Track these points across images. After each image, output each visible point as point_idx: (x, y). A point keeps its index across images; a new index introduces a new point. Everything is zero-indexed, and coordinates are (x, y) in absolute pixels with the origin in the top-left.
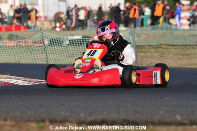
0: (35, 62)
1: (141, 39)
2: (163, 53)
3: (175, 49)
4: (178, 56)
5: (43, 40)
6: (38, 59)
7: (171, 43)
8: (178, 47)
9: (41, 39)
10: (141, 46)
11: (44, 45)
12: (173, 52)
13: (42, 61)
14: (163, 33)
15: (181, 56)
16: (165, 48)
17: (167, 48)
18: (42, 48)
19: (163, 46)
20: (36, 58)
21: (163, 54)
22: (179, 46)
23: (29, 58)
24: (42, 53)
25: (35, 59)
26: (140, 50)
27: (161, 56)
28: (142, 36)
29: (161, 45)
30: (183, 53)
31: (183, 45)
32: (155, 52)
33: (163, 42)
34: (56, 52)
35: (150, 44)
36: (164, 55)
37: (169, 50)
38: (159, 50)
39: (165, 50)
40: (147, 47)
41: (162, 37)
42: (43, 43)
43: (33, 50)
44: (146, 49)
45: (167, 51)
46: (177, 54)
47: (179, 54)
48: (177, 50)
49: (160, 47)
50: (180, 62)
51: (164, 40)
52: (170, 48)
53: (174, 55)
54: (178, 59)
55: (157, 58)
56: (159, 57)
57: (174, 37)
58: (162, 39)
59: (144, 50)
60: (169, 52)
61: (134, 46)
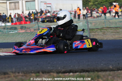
1: (93, 25)
3: (111, 29)
4: (113, 33)
7: (109, 26)
9: (38, 28)
10: (93, 29)
12: (110, 31)
14: (104, 21)
15: (114, 33)
16: (105, 29)
17: (107, 29)
19: (104, 28)
21: (105, 33)
22: (113, 28)
26: (92, 31)
29: (103, 27)
31: (115, 27)
32: (100, 32)
33: (104, 26)
35: (97, 28)
37: (108, 30)
38: (102, 30)
39: (106, 30)
40: (95, 29)
41: (104, 23)
44: (95, 30)
45: (106, 31)
46: (112, 32)
47: (113, 32)
48: (112, 30)
50: (114, 37)
51: (105, 25)
52: (108, 29)
53: (111, 33)
54: (113, 35)
55: (101, 35)
56: (102, 34)
57: (110, 23)
58: (104, 25)
59: (94, 31)
60: (108, 31)
61: (88, 29)
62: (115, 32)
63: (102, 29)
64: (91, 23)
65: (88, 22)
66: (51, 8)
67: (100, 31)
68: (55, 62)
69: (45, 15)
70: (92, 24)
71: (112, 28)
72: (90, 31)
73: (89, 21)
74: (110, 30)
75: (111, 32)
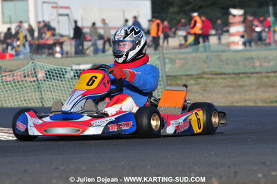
0: (25, 105)
1: (177, 65)
2: (206, 85)
3: (224, 79)
4: (228, 89)
5: (35, 73)
6: (29, 100)
7: (218, 70)
8: (227, 76)
9: (33, 72)
10: (175, 76)
11: (38, 80)
12: (220, 83)
13: (34, 102)
14: (207, 57)
15: (231, 89)
16: (208, 78)
17: (212, 78)
18: (34, 83)
19: (205, 76)
20: (26, 98)
21: (206, 87)
22: (229, 74)
23: (20, 98)
24: (35, 91)
25: (25, 100)
26: (174, 82)
27: (204, 90)
28: (178, 61)
29: (204, 73)
30: (234, 84)
31: (234, 74)
32: (195, 85)
33: (206, 70)
34: (54, 89)
35: (188, 73)
36: (208, 88)
37: (214, 81)
38: (201, 80)
39: (209, 81)
40: (183, 77)
41: (205, 62)
42: (36, 76)
43: (22, 88)
44: (182, 80)
45: (211, 82)
46: (225, 87)
47: (228, 86)
48: (225, 81)
49: (202, 77)
50: (230, 98)
51: (209, 67)
52: (215, 78)
53: (222, 87)
54: (228, 93)
55: (198, 92)
56: (200, 91)
57: (222, 61)
58: (206, 65)
59: (179, 82)
60: (215, 83)
61: (164, 77)
62: (232, 86)
63: (200, 76)
64: (172, 61)
65: (164, 58)
66: (69, 19)
67: (195, 82)
68: (72, 167)
69: (52, 38)
70: (175, 63)
71: (225, 74)
72: (169, 82)
73: (165, 55)
74: (220, 81)
75: (222, 85)
